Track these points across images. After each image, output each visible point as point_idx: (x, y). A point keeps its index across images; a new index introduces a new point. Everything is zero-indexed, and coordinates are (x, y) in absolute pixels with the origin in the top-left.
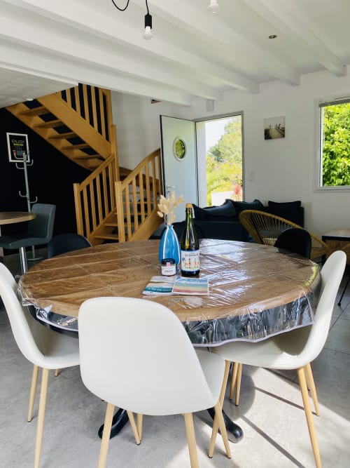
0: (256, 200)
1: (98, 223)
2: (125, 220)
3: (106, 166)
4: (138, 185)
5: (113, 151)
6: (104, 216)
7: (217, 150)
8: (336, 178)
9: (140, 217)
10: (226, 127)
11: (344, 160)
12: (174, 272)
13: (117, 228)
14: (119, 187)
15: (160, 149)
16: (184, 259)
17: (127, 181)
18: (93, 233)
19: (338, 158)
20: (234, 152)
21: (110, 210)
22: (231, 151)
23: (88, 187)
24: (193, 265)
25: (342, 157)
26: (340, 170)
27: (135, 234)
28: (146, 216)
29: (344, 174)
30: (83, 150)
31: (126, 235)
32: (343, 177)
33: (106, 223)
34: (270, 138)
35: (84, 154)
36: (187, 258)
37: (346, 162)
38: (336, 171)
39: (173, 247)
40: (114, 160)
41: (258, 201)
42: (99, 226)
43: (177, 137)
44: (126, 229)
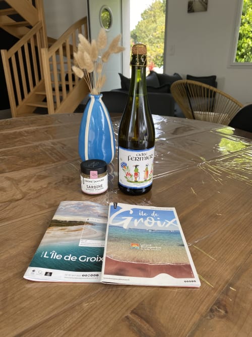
0: (175, 74)
1: (29, 90)
2: (54, 90)
3: (34, 34)
4: (65, 55)
5: (40, 18)
6: (34, 84)
7: (134, 34)
8: (239, 58)
9: (67, 87)
10: (142, 14)
11: (249, 41)
12: (105, 187)
13: (45, 96)
14: (45, 55)
15: (86, 18)
16: (124, 165)
17: (54, 49)
18: (25, 100)
19: (245, 39)
20: (148, 35)
21: (40, 78)
22: (146, 35)
23: (16, 54)
24: (142, 176)
25: (247, 38)
26: (243, 50)
27: (64, 103)
28: (73, 86)
29: (246, 54)
30: (11, 16)
31: (55, 103)
32: (245, 57)
33: (36, 91)
34: (193, 11)
35: (12, 21)
36: (131, 165)
37: (250, 43)
38: (240, 51)
39: (101, 133)
40: (42, 28)
41: (178, 74)
42: (30, 94)
43: (104, 6)
44: (54, 97)
